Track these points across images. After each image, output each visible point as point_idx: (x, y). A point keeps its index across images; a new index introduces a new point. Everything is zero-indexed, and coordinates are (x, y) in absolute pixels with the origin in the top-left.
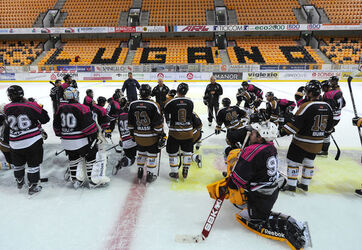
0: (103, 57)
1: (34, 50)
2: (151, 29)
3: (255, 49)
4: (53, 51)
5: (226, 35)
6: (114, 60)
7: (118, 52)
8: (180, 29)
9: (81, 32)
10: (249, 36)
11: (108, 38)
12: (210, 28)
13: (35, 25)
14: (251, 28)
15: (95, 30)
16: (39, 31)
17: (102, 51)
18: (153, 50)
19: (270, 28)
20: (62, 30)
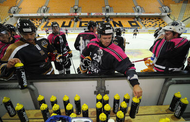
0: (65, 25)
1: (38, 23)
2: (82, 14)
3: (120, 22)
4: (46, 23)
5: (109, 17)
6: (69, 26)
7: (70, 23)
8: (93, 14)
9: (56, 15)
10: (117, 17)
11: (66, 17)
12: (104, 14)
13: (37, 12)
14: (118, 14)
15: (61, 14)
16: (39, 15)
17: (64, 23)
18: (83, 22)
19: (125, 14)
20: (48, 15)
